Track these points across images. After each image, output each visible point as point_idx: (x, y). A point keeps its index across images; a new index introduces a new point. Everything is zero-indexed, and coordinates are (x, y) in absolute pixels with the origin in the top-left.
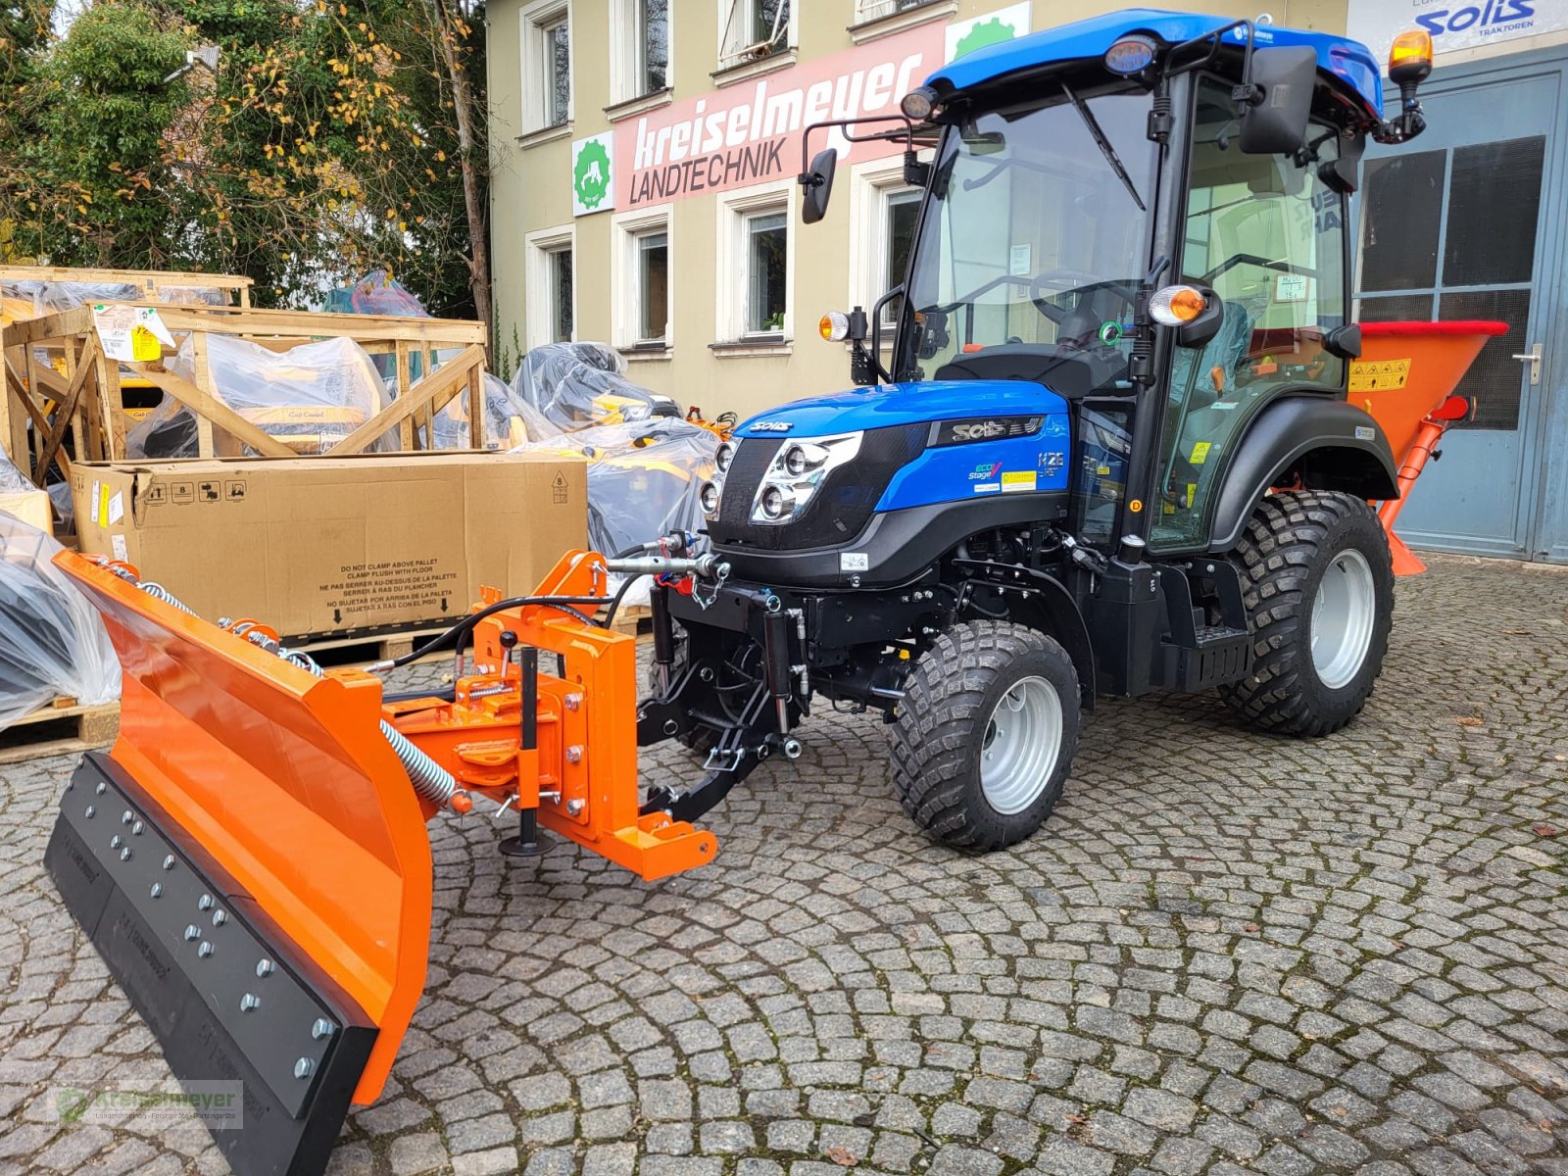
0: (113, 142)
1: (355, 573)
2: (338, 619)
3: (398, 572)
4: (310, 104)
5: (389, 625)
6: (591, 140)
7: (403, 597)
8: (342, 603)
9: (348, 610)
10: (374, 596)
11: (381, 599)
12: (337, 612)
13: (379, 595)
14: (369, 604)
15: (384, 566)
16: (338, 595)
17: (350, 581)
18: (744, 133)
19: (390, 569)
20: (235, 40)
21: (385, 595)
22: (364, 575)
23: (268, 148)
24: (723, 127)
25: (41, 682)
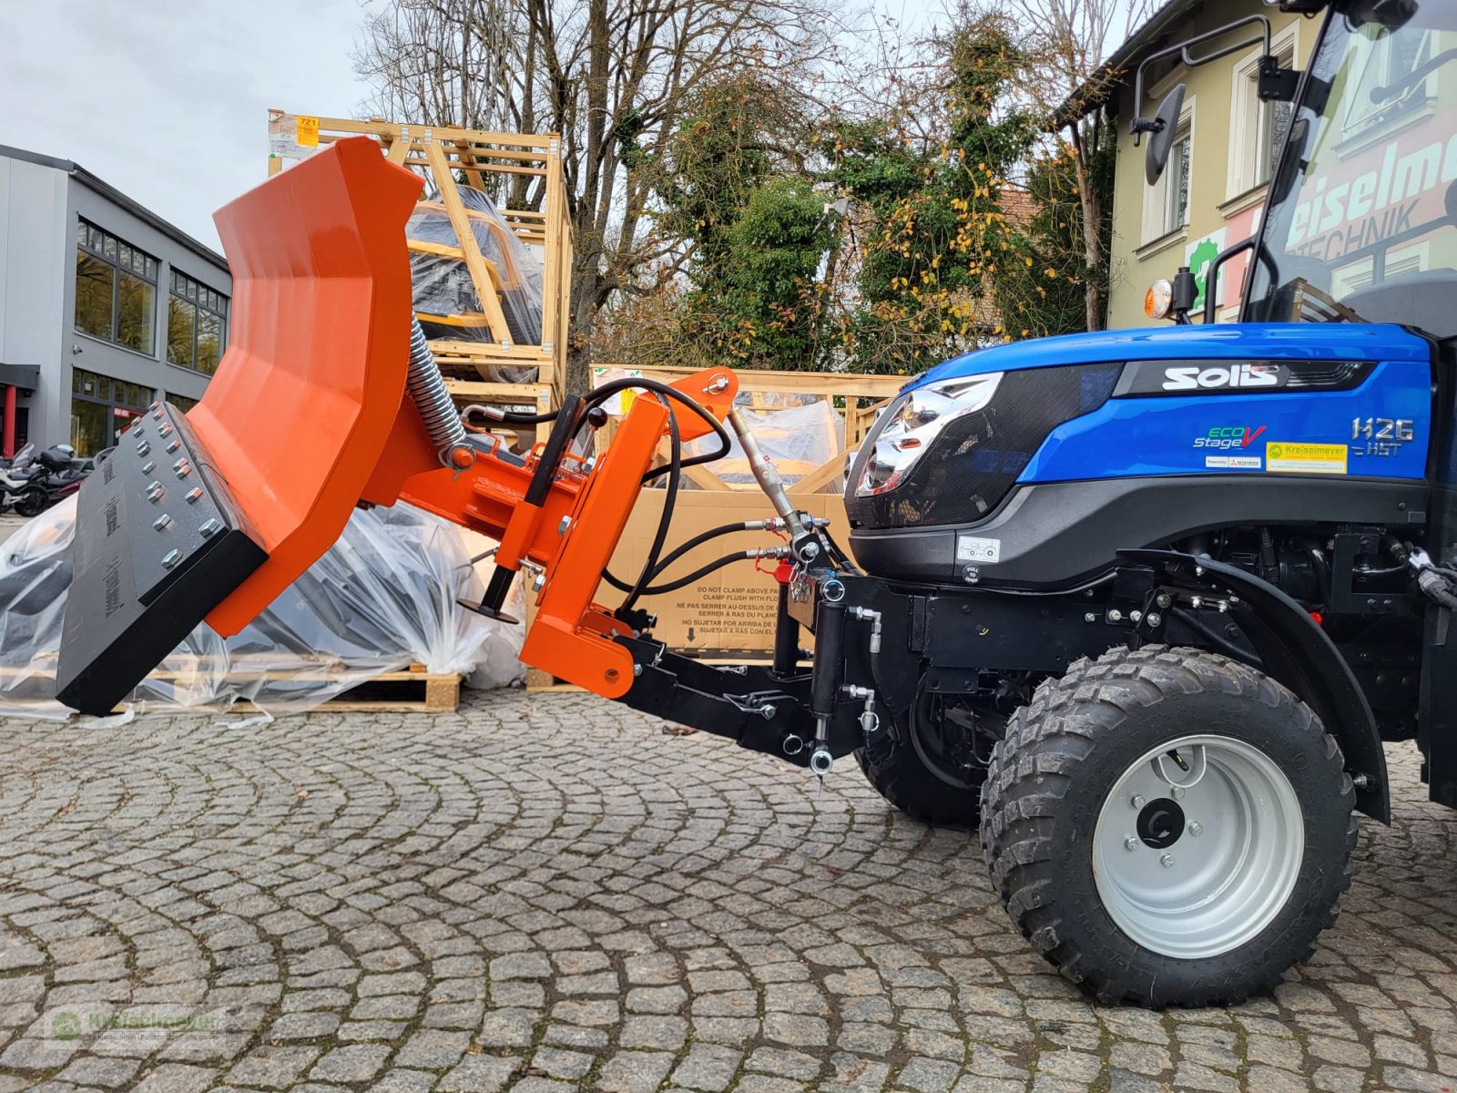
0: (772, 286)
1: (711, 594)
2: (691, 637)
3: (751, 598)
4: (938, 243)
5: (740, 650)
6: (1204, 240)
7: (755, 624)
8: (696, 622)
9: (702, 630)
10: (727, 619)
11: (734, 623)
12: (691, 630)
13: (732, 618)
14: (722, 626)
15: (739, 591)
16: (693, 614)
17: (705, 602)
18: (1368, 203)
19: (744, 594)
20: (883, 197)
21: (738, 620)
22: (719, 598)
23: (895, 280)
24: (1345, 202)
25: (399, 648)
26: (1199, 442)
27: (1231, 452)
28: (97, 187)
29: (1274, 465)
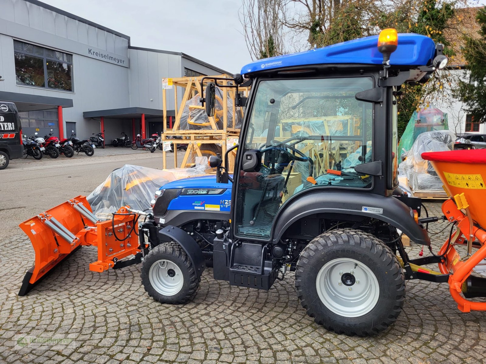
26: (193, 204)
27: (199, 206)
28: (189, 58)
29: (206, 209)
